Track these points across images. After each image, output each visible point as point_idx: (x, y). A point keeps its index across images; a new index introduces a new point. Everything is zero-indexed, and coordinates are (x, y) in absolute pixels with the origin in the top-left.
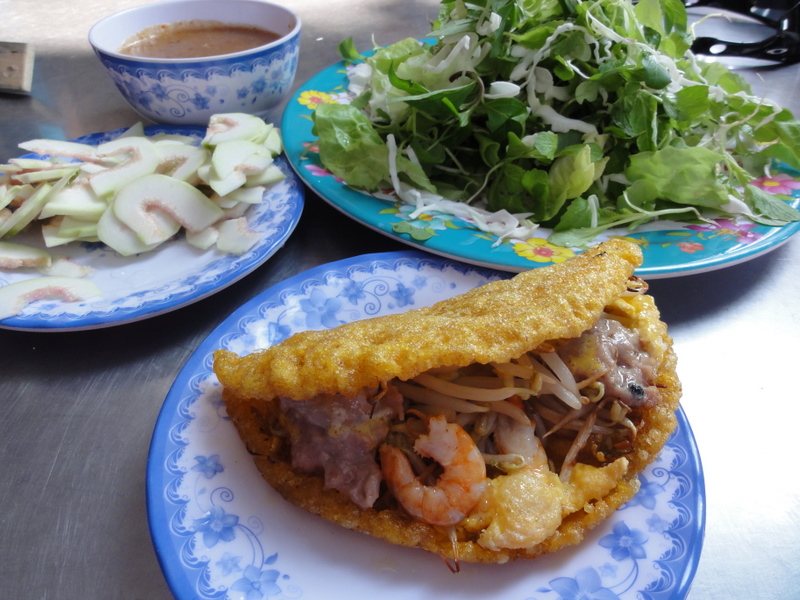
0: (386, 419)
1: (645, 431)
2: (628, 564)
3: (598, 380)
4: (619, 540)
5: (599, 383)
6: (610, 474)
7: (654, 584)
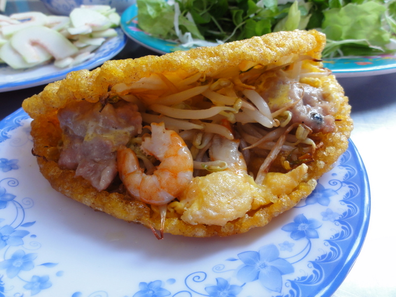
0: (129, 134)
1: (323, 148)
2: (303, 242)
3: (288, 110)
4: (298, 226)
5: (288, 112)
6: (293, 176)
7: (323, 256)
